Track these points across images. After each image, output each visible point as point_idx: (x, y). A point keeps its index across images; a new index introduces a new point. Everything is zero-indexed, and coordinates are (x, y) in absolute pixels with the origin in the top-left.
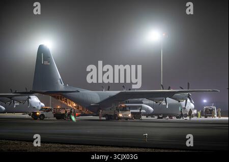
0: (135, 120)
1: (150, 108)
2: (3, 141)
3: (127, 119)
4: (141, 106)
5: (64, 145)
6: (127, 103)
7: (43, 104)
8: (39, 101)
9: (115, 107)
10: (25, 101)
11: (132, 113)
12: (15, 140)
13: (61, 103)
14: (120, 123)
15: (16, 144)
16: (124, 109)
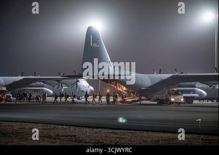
0: (188, 104)
1: (204, 92)
2: (51, 125)
3: (179, 103)
4: (194, 90)
5: (114, 131)
6: (179, 87)
7: (92, 88)
8: (88, 85)
9: (167, 91)
10: (74, 84)
11: (184, 97)
12: (63, 125)
13: (111, 86)
14: (172, 107)
15: (65, 129)
16: (177, 93)
